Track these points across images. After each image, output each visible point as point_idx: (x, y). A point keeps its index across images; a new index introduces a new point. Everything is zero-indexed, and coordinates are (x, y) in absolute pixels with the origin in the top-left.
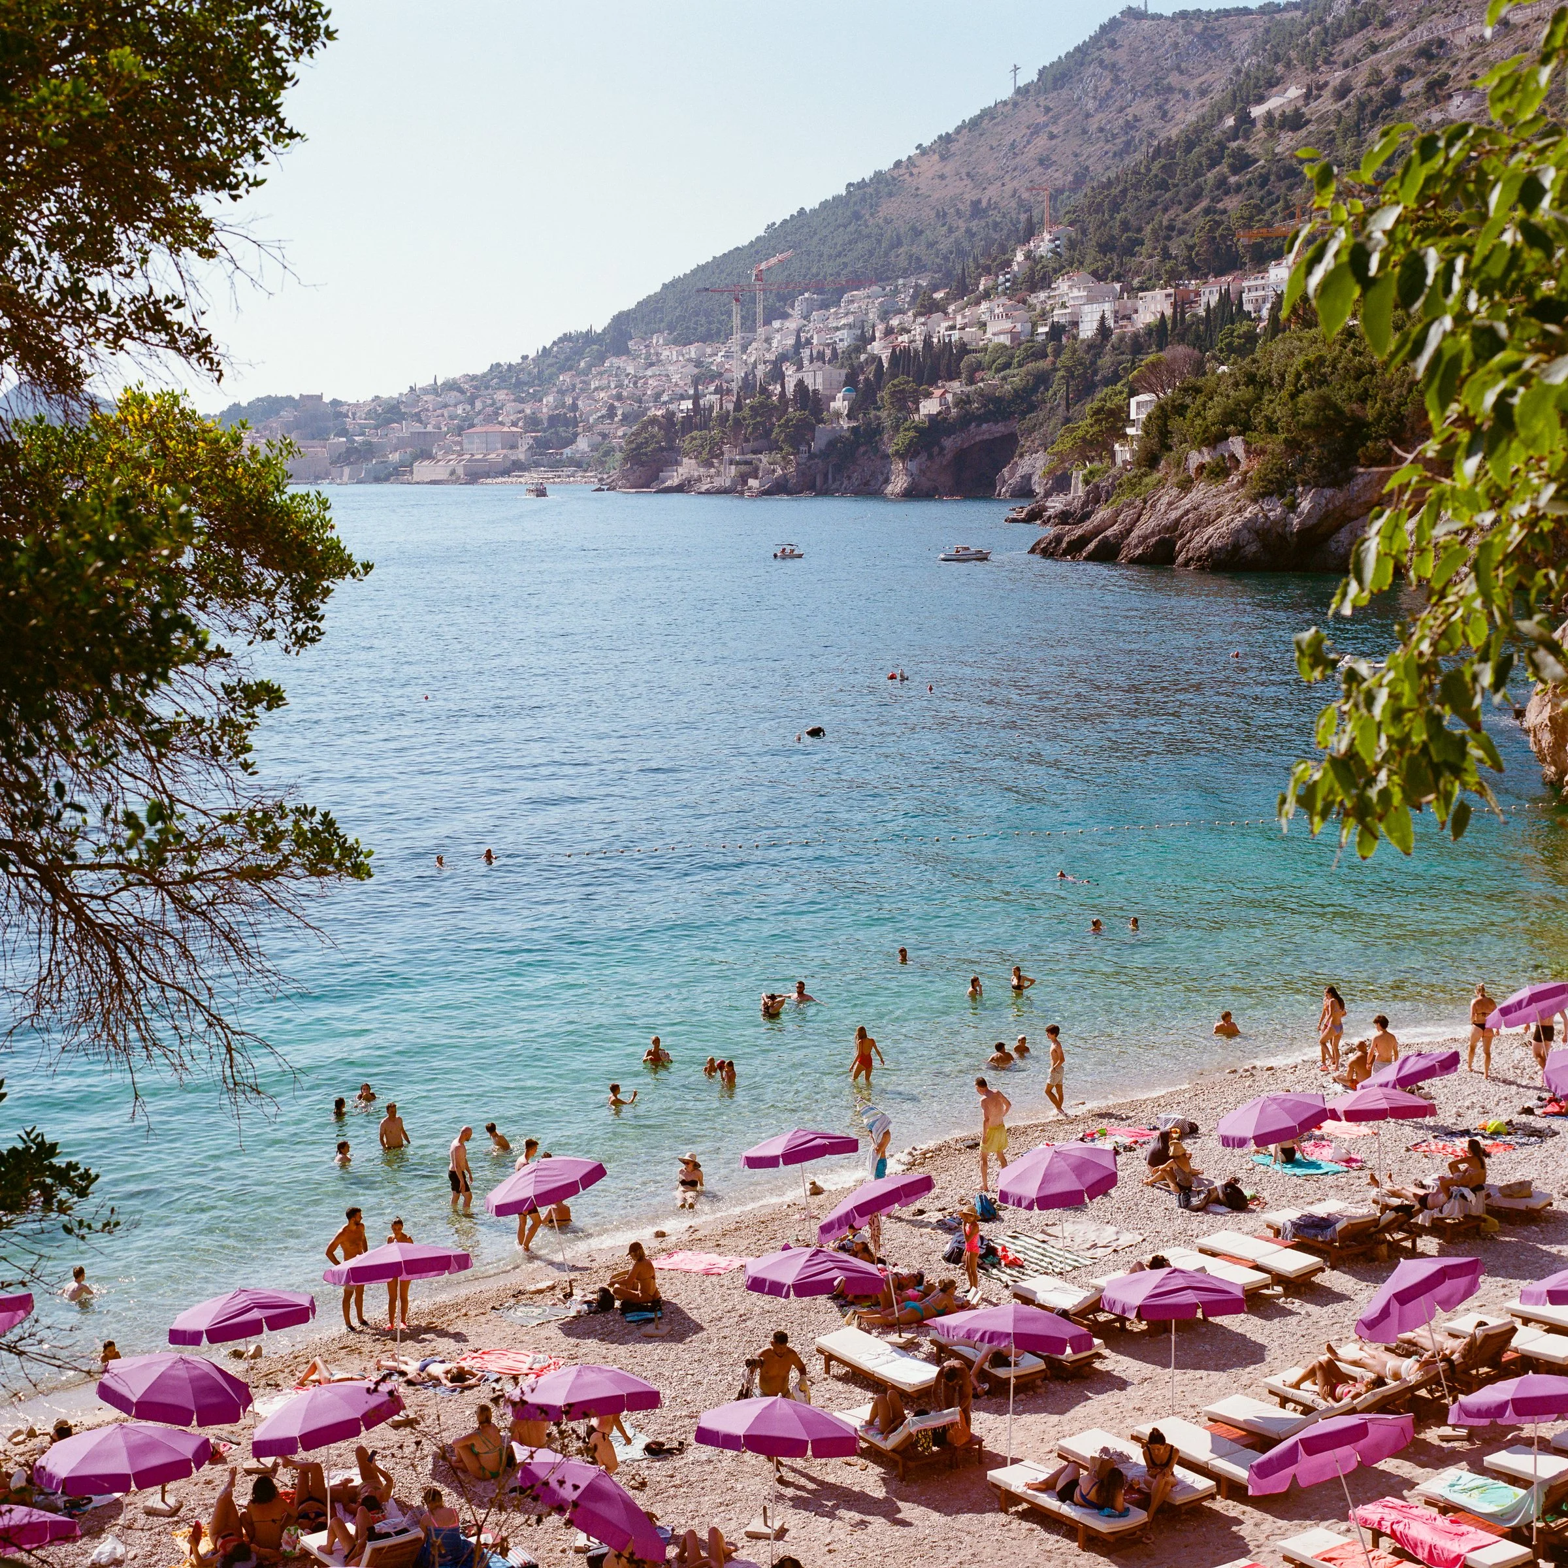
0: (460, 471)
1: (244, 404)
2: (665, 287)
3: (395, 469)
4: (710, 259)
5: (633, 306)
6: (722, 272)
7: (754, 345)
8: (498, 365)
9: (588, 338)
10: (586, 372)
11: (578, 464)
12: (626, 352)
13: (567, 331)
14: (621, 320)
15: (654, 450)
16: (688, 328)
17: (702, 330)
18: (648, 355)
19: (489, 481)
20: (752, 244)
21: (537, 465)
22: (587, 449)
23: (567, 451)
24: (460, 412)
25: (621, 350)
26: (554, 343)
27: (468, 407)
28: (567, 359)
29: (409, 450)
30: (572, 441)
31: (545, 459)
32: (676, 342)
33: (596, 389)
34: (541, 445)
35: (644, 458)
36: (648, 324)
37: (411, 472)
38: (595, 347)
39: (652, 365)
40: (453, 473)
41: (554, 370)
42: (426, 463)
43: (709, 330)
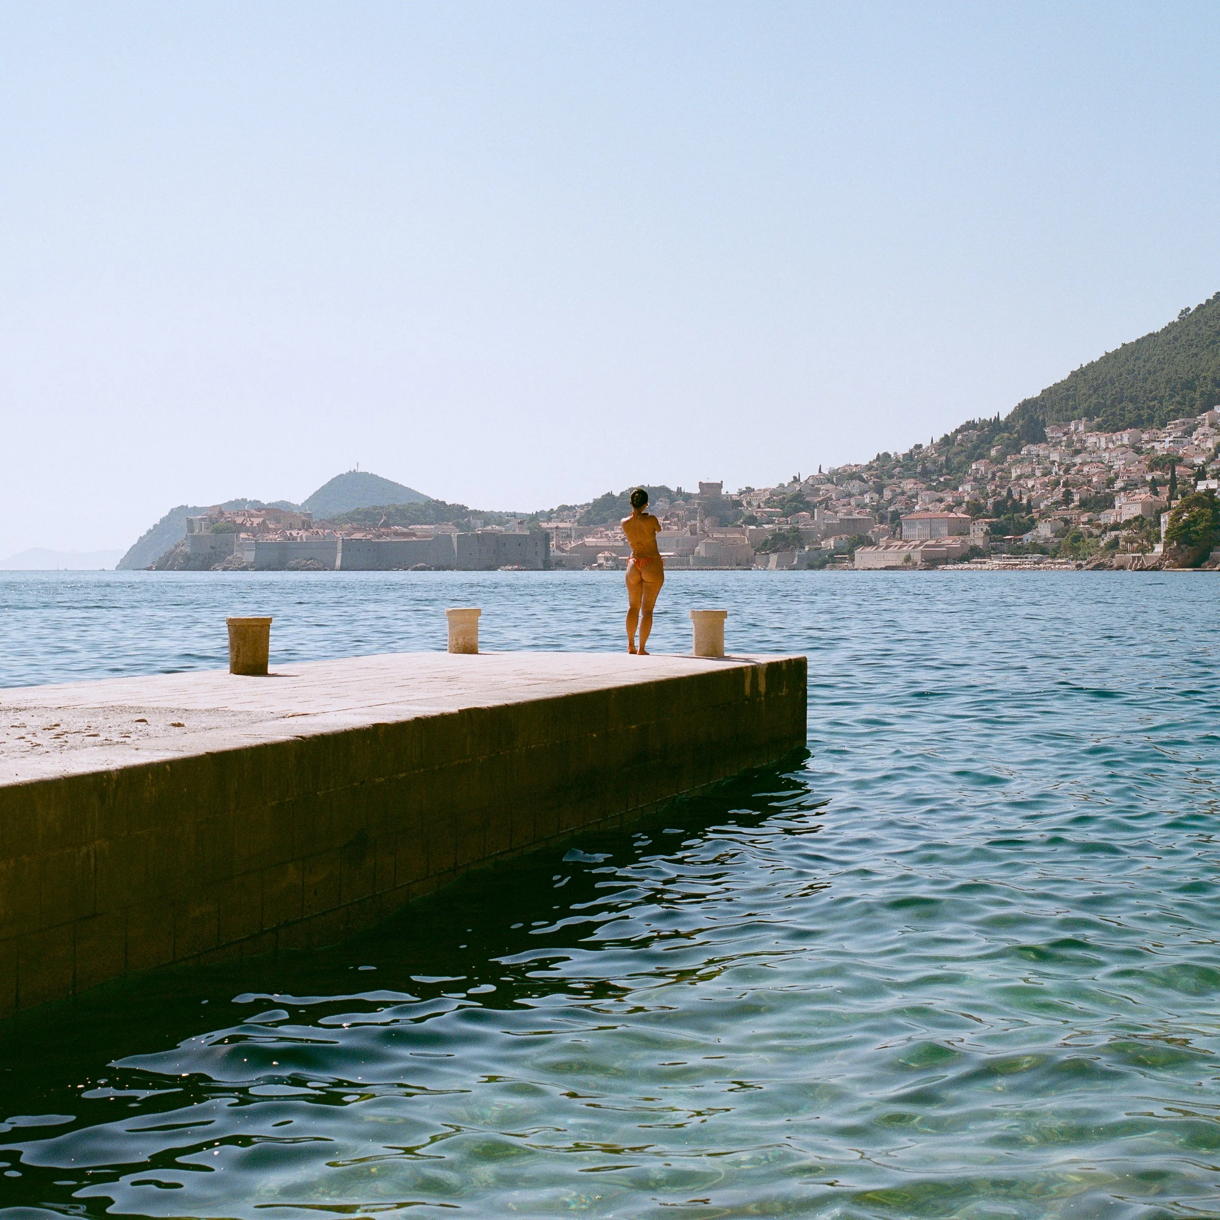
0: (917, 557)
1: (617, 494)
2: (1074, 374)
3: (831, 556)
4: (1119, 347)
5: (1037, 394)
6: (1137, 359)
7: (1200, 430)
8: (887, 455)
9: (995, 426)
10: (1000, 459)
11: (1042, 550)
12: (1042, 439)
13: (970, 419)
14: (1026, 408)
15: (1205, 528)
16: (1114, 414)
17: (1131, 416)
18: (1070, 444)
19: (950, 567)
20: (1166, 331)
21: (997, 551)
22: (1049, 535)
23: (1027, 537)
24: (867, 500)
25: (1038, 437)
26: (957, 431)
27: (876, 496)
28: (975, 448)
29: (844, 536)
30: (1031, 525)
31: (1005, 546)
32: (1099, 428)
33: (1019, 477)
34: (996, 531)
35: (1194, 536)
36: (1058, 412)
37: (852, 560)
38: (1006, 435)
39: (1077, 452)
40: (908, 559)
41: (962, 458)
42: (868, 549)
43: (1139, 416)
